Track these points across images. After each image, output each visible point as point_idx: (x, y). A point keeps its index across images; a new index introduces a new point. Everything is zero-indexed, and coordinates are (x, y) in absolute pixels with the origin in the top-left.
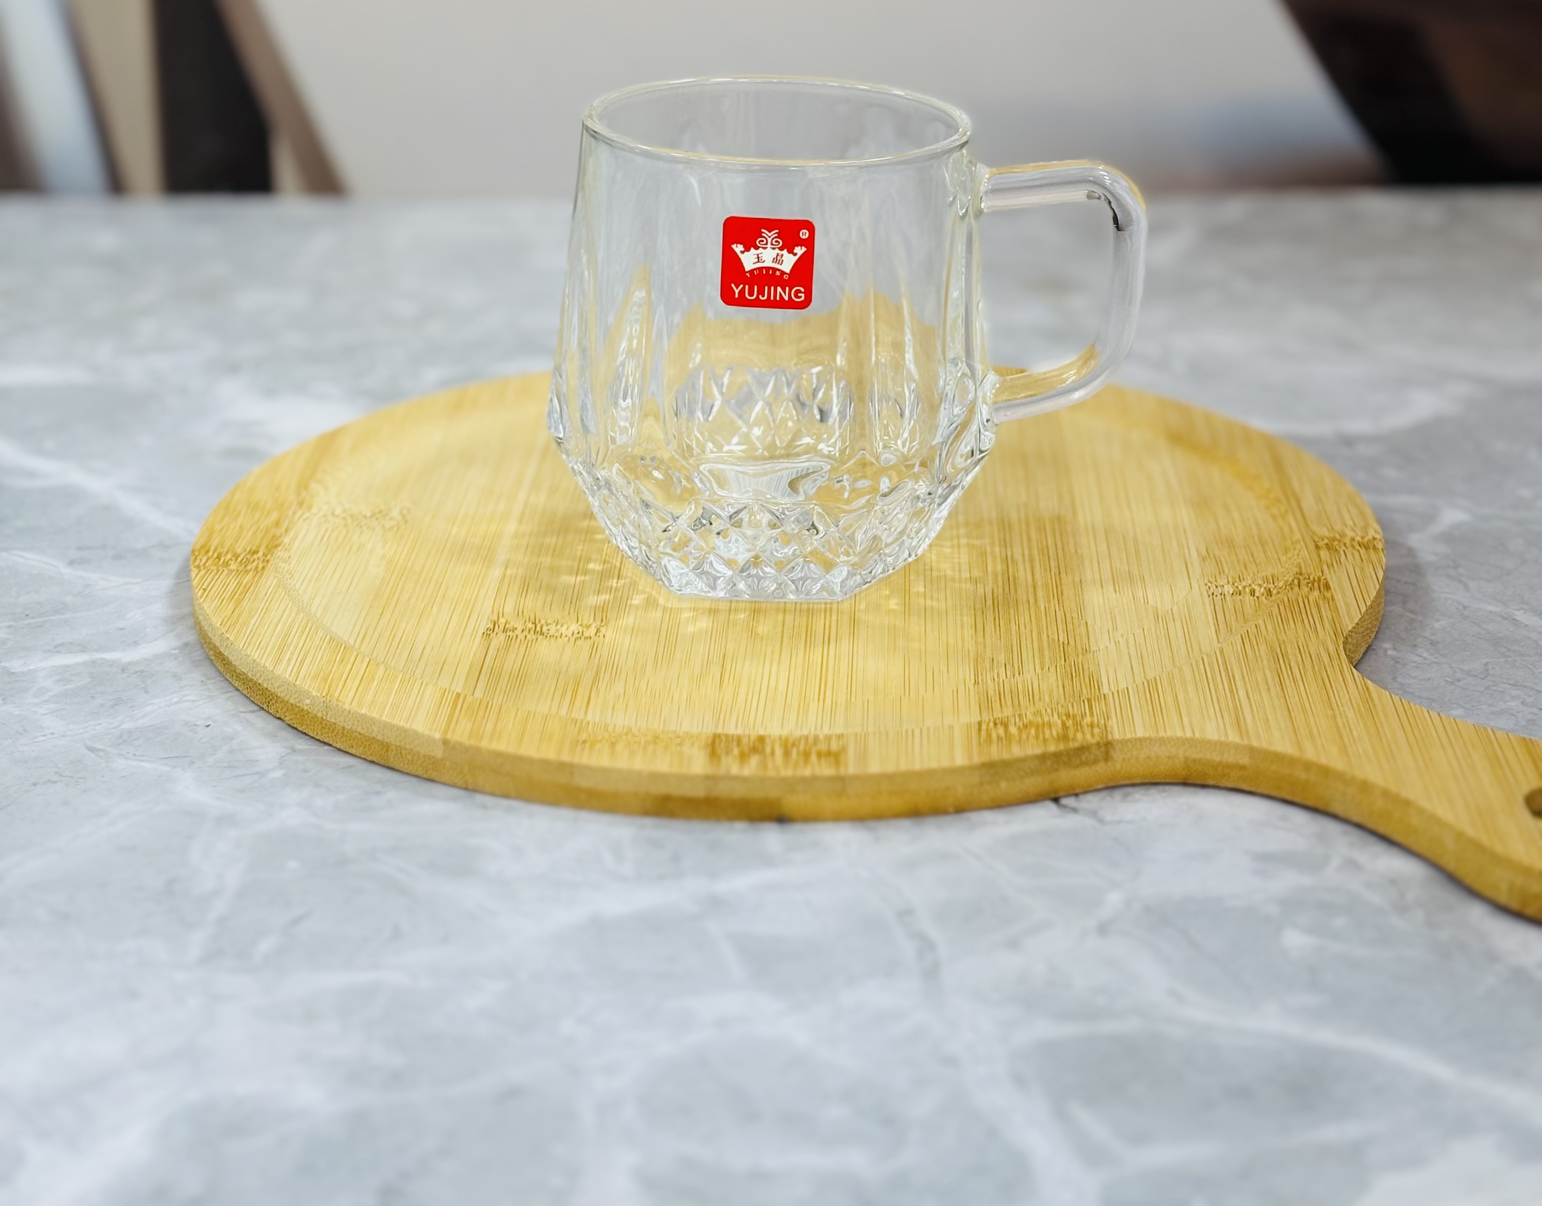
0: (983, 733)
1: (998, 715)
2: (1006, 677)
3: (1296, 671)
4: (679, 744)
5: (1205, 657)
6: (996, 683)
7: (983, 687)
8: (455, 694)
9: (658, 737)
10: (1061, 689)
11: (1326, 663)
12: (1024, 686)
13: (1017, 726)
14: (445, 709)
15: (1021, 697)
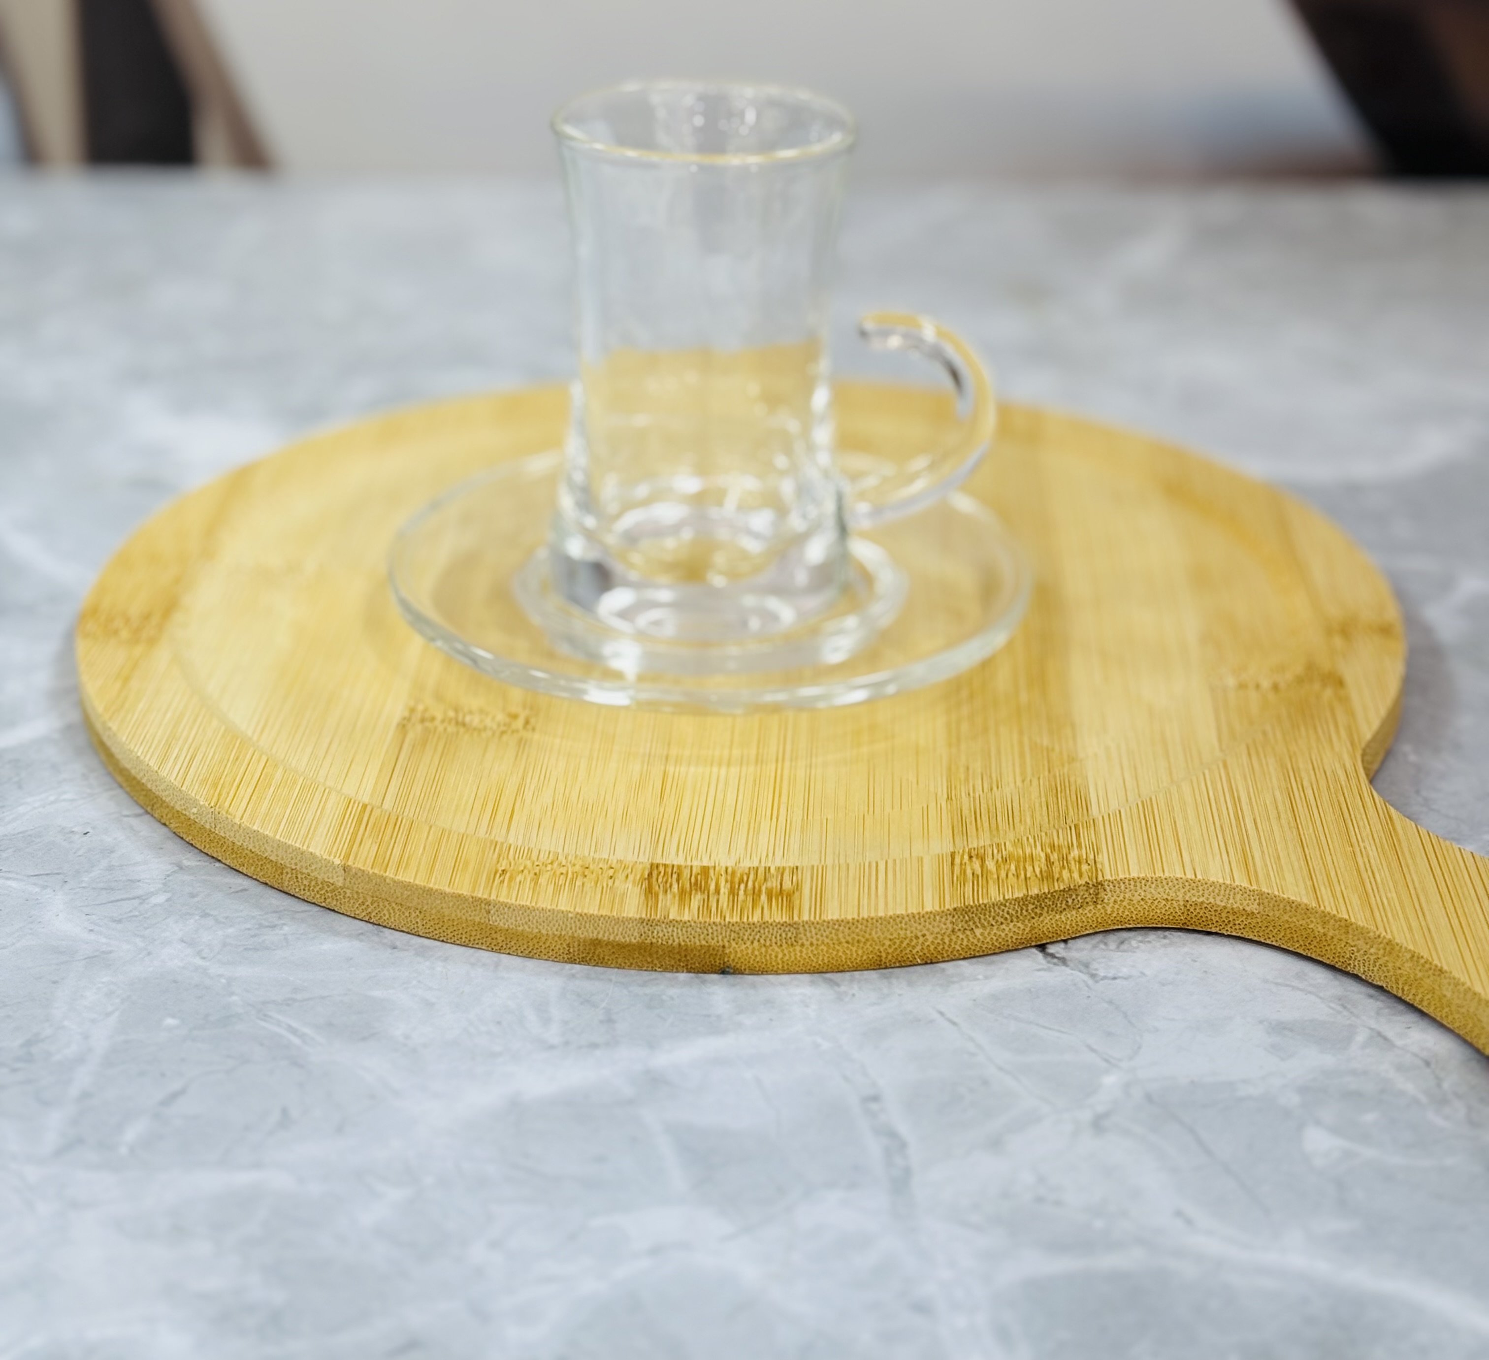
0: (957, 869)
1: (974, 844)
2: (983, 792)
3: (1309, 792)
4: (611, 877)
5: (1207, 772)
6: (972, 799)
7: (957, 803)
8: (361, 805)
9: (587, 868)
10: (1045, 808)
11: (1343, 783)
12: (1002, 803)
13: (995, 859)
14: (348, 826)
15: (999, 819)
